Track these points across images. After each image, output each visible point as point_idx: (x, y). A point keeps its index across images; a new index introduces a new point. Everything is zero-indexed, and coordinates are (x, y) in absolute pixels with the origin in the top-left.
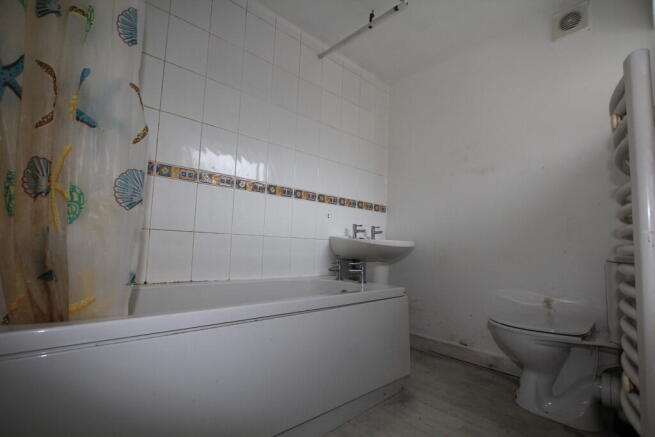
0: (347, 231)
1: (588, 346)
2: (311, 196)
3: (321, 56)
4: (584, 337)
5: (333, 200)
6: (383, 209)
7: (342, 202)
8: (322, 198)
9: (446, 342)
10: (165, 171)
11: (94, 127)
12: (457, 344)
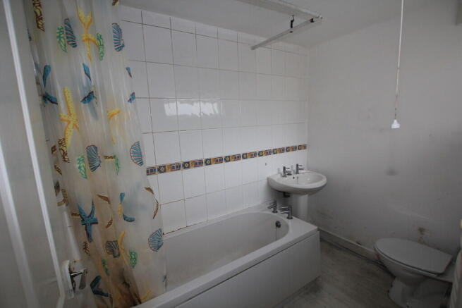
0: (279, 169)
1: (441, 281)
2: (253, 155)
3: (254, 48)
4: (439, 275)
5: (268, 153)
6: (305, 147)
7: (275, 151)
8: (261, 154)
9: (347, 240)
10: (162, 169)
11: (133, 221)
12: (355, 243)
